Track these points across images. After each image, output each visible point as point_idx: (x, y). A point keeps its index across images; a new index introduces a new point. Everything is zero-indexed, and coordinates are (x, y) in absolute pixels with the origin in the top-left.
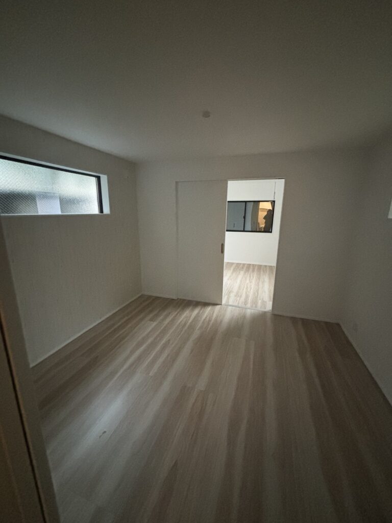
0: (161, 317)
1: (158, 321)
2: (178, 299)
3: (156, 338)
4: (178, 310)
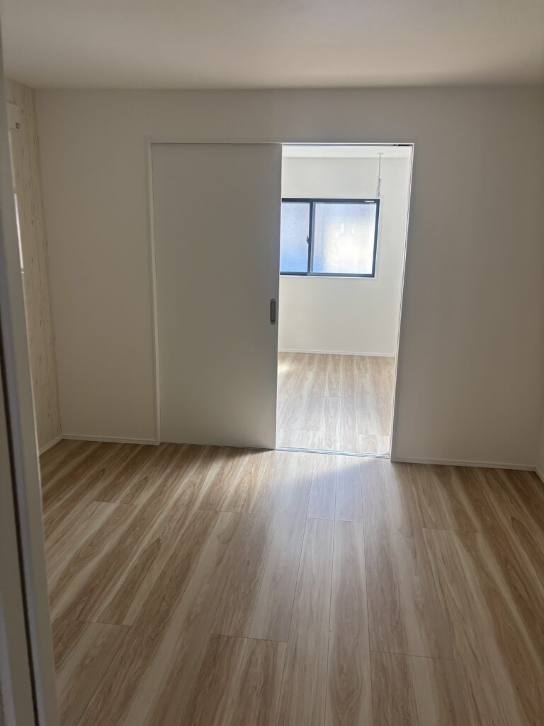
0: (127, 490)
1: (118, 501)
2: (162, 444)
4: (168, 471)
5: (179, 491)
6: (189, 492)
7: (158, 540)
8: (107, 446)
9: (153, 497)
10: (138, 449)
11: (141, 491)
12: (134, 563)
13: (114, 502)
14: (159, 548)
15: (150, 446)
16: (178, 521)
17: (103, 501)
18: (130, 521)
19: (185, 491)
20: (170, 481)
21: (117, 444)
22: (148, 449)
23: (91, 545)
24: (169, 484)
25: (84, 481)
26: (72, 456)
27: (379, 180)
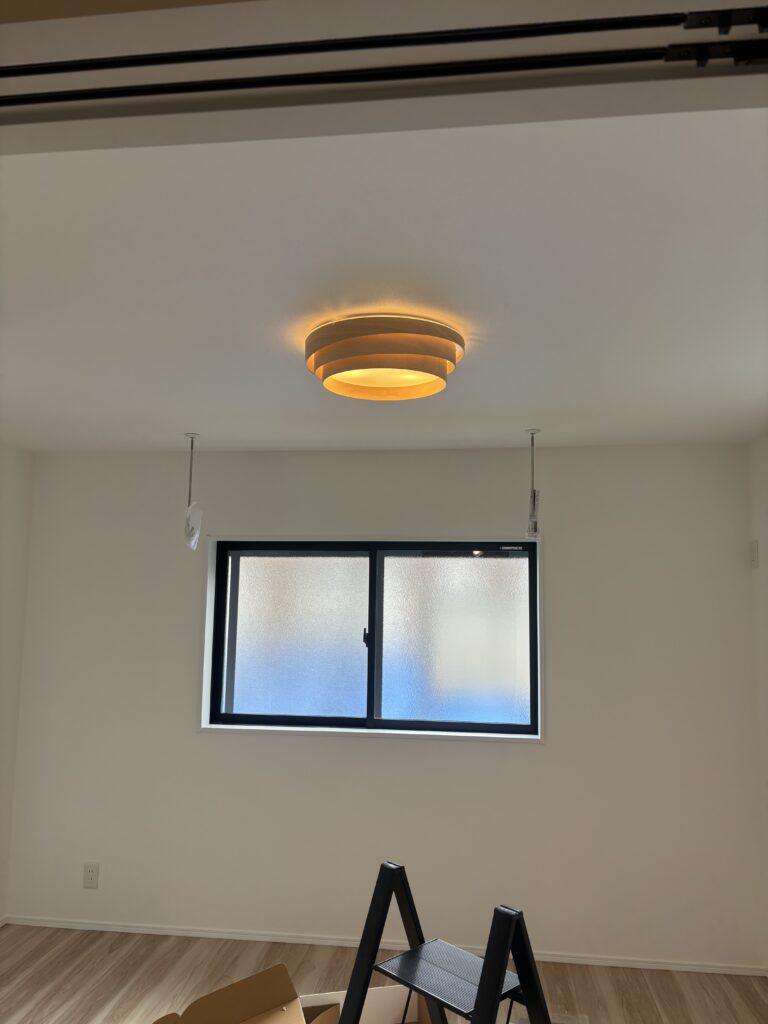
27: (534, 495)
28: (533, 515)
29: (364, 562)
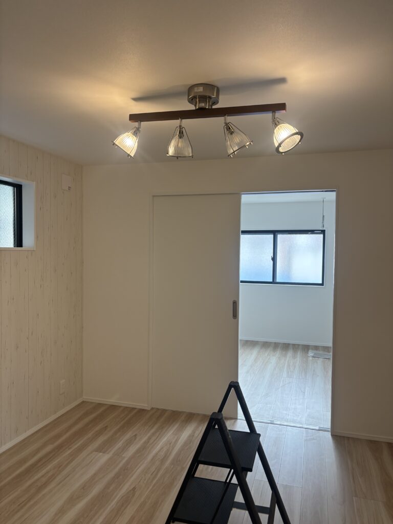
2: (152, 409)
3: (107, 487)
5: (158, 448)
6: (165, 449)
7: (134, 489)
8: (113, 407)
9: (138, 451)
10: (135, 411)
11: (130, 446)
12: (112, 506)
13: (108, 453)
14: (134, 496)
15: (143, 410)
16: (152, 473)
17: (100, 452)
18: (117, 469)
19: (162, 448)
20: (153, 438)
21: (120, 407)
22: (142, 411)
23: (83, 488)
24: (151, 441)
25: (90, 435)
26: (86, 414)
27: (323, 216)
28: (323, 223)
29: (271, 236)
